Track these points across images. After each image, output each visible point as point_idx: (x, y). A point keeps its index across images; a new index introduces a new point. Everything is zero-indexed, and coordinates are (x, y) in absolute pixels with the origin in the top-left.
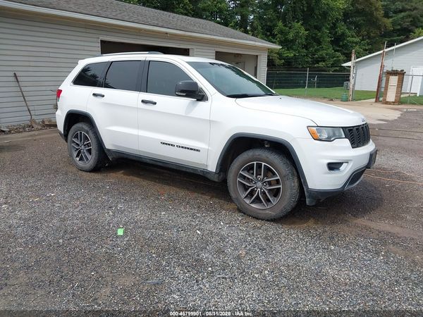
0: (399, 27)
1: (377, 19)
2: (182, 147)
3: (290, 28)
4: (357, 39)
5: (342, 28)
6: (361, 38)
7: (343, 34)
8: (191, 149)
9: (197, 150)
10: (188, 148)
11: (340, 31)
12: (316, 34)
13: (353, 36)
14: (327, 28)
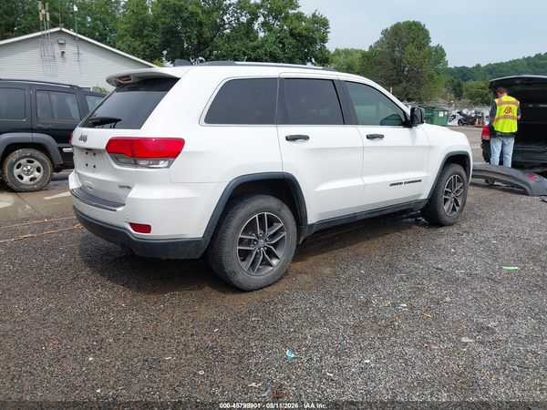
2: (409, 182)
9: (420, 181)
10: (413, 181)
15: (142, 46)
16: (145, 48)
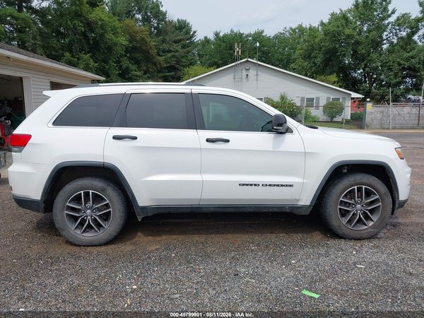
0: (168, 65)
1: (152, 56)
2: (270, 185)
3: (78, 59)
4: (139, 73)
5: (126, 63)
6: (142, 72)
7: (127, 68)
8: (282, 185)
9: (290, 186)
10: (278, 185)
11: (124, 66)
12: (104, 67)
13: (135, 71)
14: (113, 61)
15: (309, 66)
16: (312, 66)
